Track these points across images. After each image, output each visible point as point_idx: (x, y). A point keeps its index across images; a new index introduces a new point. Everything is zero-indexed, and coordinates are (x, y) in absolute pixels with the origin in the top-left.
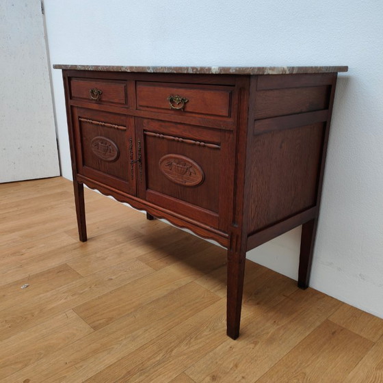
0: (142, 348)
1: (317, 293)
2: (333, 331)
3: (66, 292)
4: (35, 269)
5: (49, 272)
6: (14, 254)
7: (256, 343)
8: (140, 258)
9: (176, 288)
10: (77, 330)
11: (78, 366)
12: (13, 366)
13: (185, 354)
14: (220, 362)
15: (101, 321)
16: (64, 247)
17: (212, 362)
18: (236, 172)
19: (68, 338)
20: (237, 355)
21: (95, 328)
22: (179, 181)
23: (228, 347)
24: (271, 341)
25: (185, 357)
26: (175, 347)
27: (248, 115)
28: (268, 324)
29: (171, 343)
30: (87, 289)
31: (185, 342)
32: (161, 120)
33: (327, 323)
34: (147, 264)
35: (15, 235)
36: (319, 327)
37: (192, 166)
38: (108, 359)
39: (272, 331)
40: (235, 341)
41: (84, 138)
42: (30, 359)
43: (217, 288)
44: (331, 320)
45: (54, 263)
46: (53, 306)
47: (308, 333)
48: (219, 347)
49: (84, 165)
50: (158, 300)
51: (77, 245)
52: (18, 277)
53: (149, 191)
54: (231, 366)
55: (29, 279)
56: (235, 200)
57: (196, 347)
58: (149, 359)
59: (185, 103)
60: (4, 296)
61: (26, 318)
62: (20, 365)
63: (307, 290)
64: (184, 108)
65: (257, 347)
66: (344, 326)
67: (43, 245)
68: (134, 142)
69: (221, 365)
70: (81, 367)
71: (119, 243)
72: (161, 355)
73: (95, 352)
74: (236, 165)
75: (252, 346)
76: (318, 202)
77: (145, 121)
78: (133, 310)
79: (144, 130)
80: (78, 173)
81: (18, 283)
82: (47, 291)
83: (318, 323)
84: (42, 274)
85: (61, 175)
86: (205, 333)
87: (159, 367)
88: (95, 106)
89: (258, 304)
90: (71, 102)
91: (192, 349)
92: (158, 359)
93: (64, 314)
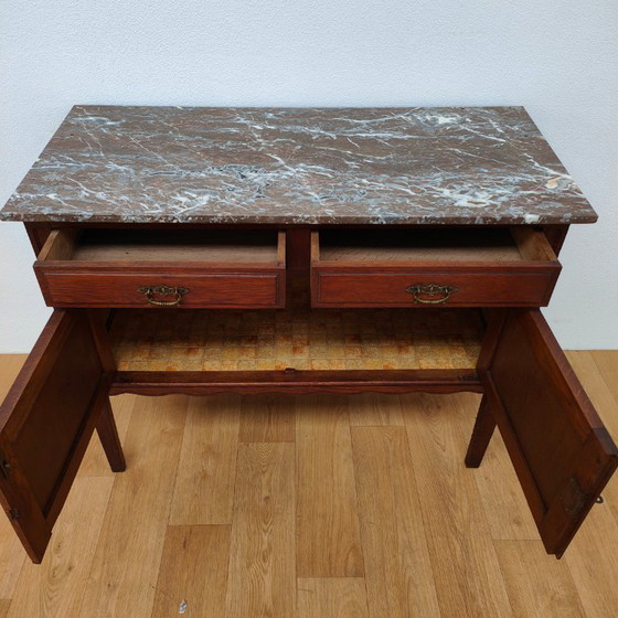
0: (432, 552)
13: (469, 521)
14: (500, 502)
15: (351, 561)
17: (495, 508)
21: (359, 573)
25: (472, 523)
26: (452, 521)
29: (443, 521)
30: (265, 538)
31: (451, 509)
38: (426, 593)
57: (465, 504)
58: (454, 556)
72: (455, 542)
73: (403, 599)
86: (451, 482)
87: (471, 555)
89: (439, 407)
91: (465, 510)
92: (458, 548)
93: (300, 592)
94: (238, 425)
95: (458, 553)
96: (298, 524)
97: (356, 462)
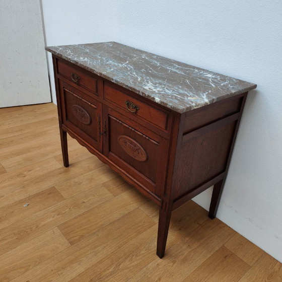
0: (101, 262)
1: (220, 222)
2: (226, 255)
3: (53, 212)
4: (33, 190)
5: (42, 193)
6: (18, 176)
7: (174, 262)
8: (104, 185)
9: (126, 212)
10: (60, 244)
11: (60, 273)
12: (19, 270)
13: (128, 268)
14: (150, 276)
15: (76, 238)
16: (53, 171)
17: (145, 275)
18: (168, 165)
19: (54, 250)
20: (161, 271)
21: (71, 243)
22: (131, 155)
23: (156, 264)
24: (185, 260)
25: (128, 270)
26: (122, 262)
27: (178, 134)
28: (184, 247)
29: (120, 258)
30: (67, 210)
31: (129, 259)
32: (120, 113)
33: (223, 248)
34: (109, 190)
35: (19, 158)
36: (217, 251)
37: (140, 149)
38: (79, 269)
39: (186, 252)
40: (161, 260)
41: (67, 102)
42: (30, 266)
43: (154, 214)
44: (225, 246)
45: (46, 185)
46: (45, 222)
47: (209, 256)
48: (150, 264)
49: (67, 119)
50: (114, 222)
51: (62, 170)
52: (22, 197)
53: (111, 153)
54: (157, 279)
55: (30, 198)
56: (166, 181)
57: (136, 263)
58: (105, 270)
59: (137, 110)
60: (13, 212)
61: (27, 232)
62: (23, 270)
63: (214, 220)
64: (136, 112)
65: (175, 265)
66: (233, 252)
67: (39, 169)
68: (101, 118)
69: (150, 278)
70: (62, 273)
71: (91, 170)
72: (113, 268)
73: (71, 262)
74: (169, 161)
75: (171, 264)
76: (226, 169)
77: (110, 109)
78: (97, 230)
79: (109, 114)
80: (63, 123)
81: (22, 202)
82: (41, 210)
83: (217, 248)
84: (37, 195)
85: (52, 102)
86: (143, 252)
87: (111, 277)
88: (75, 86)
89: (180, 229)
90: (58, 76)
91: (133, 264)
92: (110, 270)
93: (52, 230)
94: (107, 180)
95: (108, 272)
96: (80, 216)
97: (123, 217)
